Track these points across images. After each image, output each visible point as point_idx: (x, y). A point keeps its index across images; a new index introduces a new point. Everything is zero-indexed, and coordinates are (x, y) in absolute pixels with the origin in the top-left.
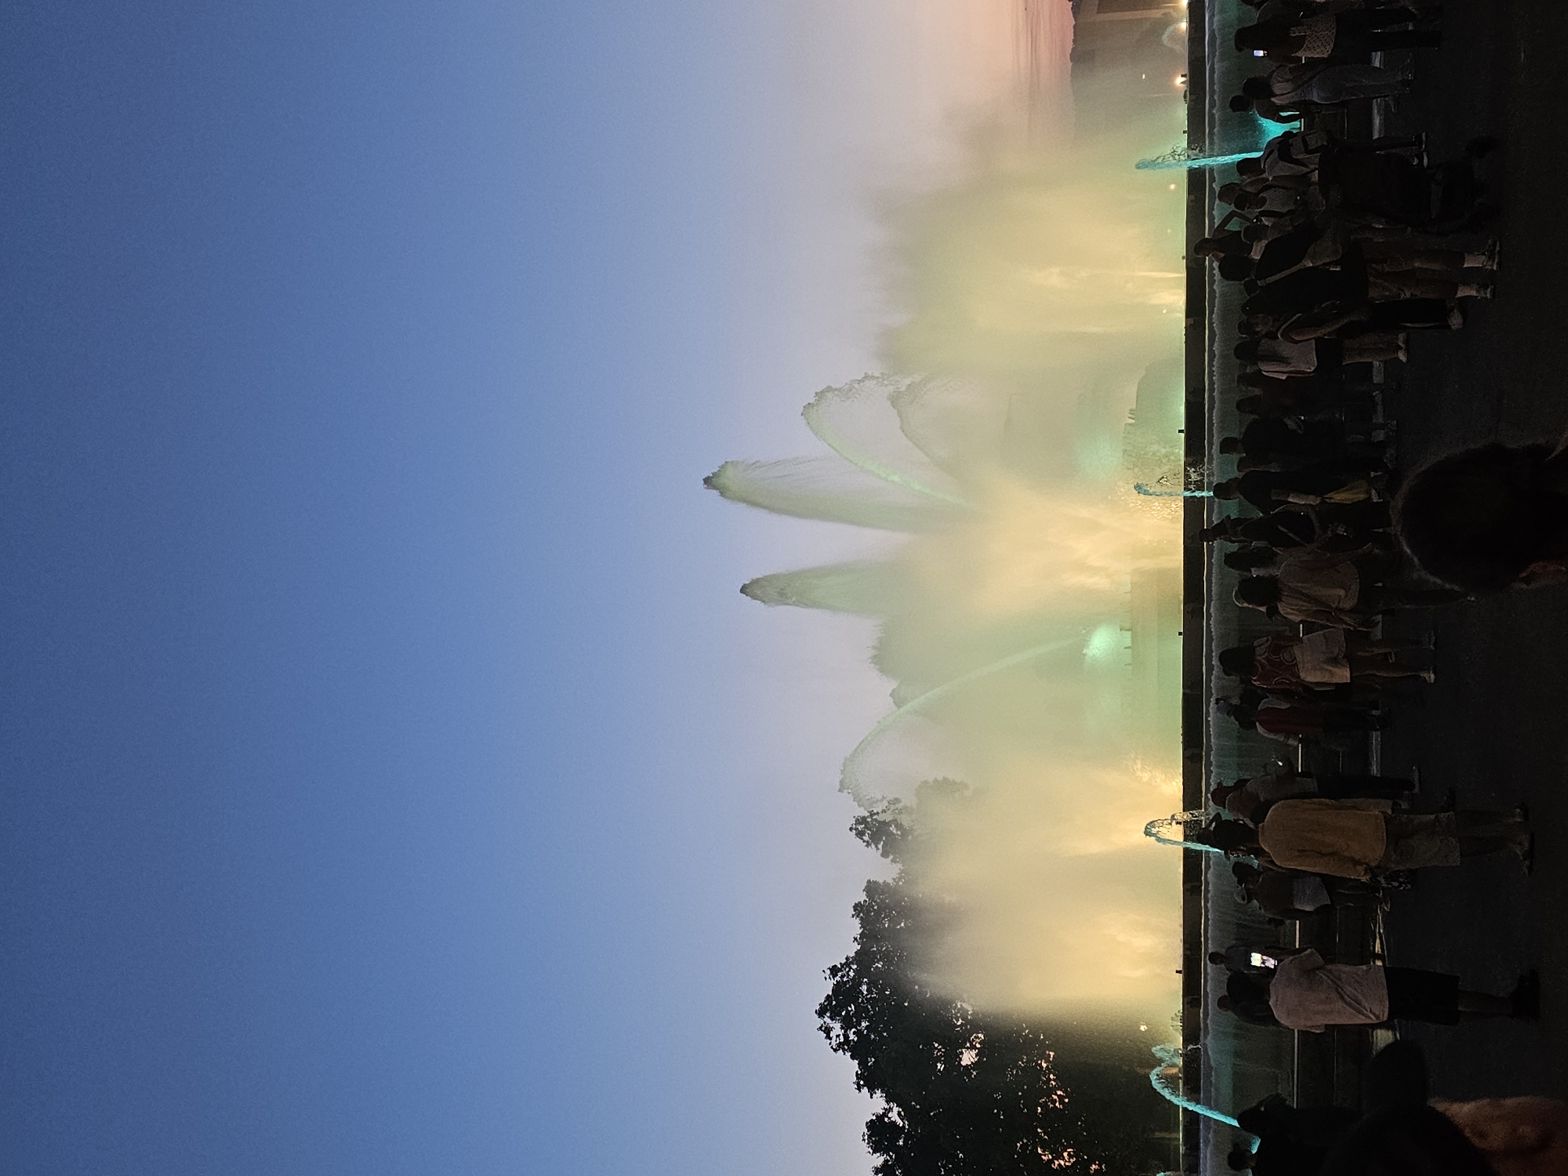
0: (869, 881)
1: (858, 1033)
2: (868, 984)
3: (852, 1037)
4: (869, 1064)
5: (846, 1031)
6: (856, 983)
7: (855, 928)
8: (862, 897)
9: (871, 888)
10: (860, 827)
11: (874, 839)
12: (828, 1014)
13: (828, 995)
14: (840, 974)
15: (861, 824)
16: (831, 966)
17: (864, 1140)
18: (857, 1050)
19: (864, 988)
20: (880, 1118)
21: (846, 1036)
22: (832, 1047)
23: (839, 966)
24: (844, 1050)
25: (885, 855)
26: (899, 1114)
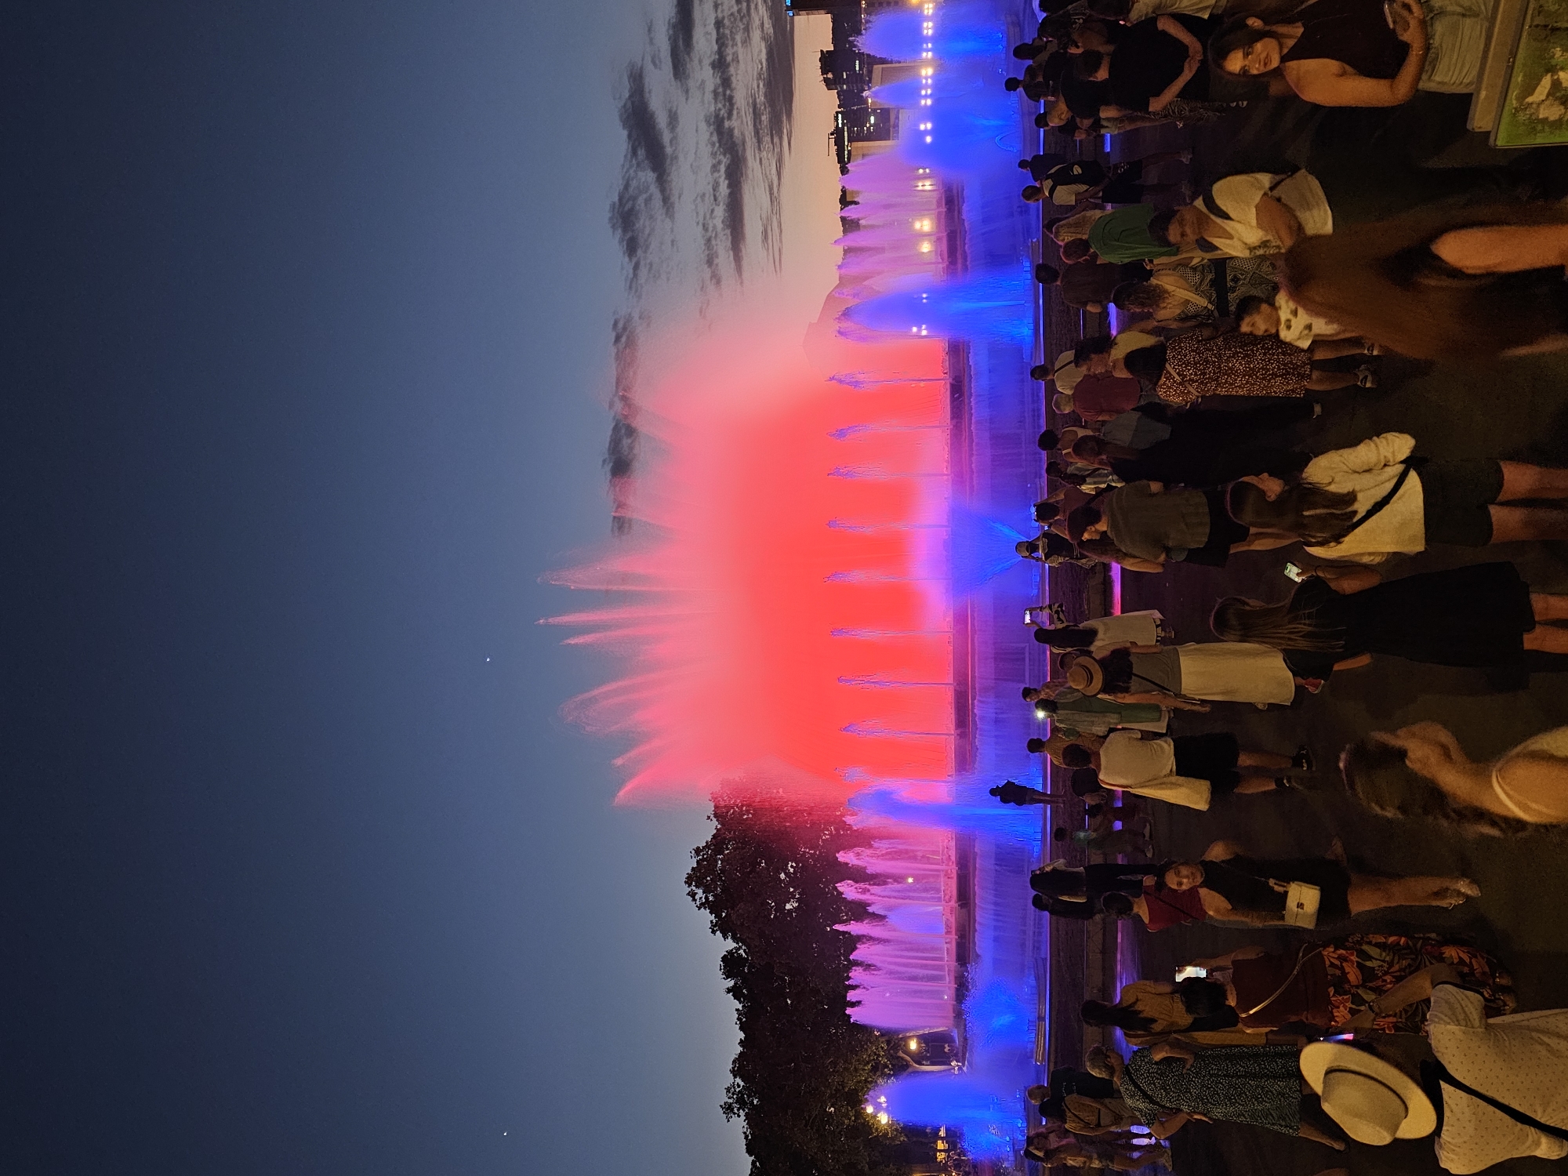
1: (715, 896)
2: (722, 860)
3: (711, 898)
4: (724, 914)
5: (706, 896)
6: (712, 861)
12: (693, 883)
13: (693, 868)
14: (701, 853)
16: (695, 847)
17: (721, 969)
18: (714, 908)
19: (720, 862)
20: (730, 952)
21: (707, 898)
22: (697, 906)
23: (701, 848)
24: (705, 908)
26: (745, 951)
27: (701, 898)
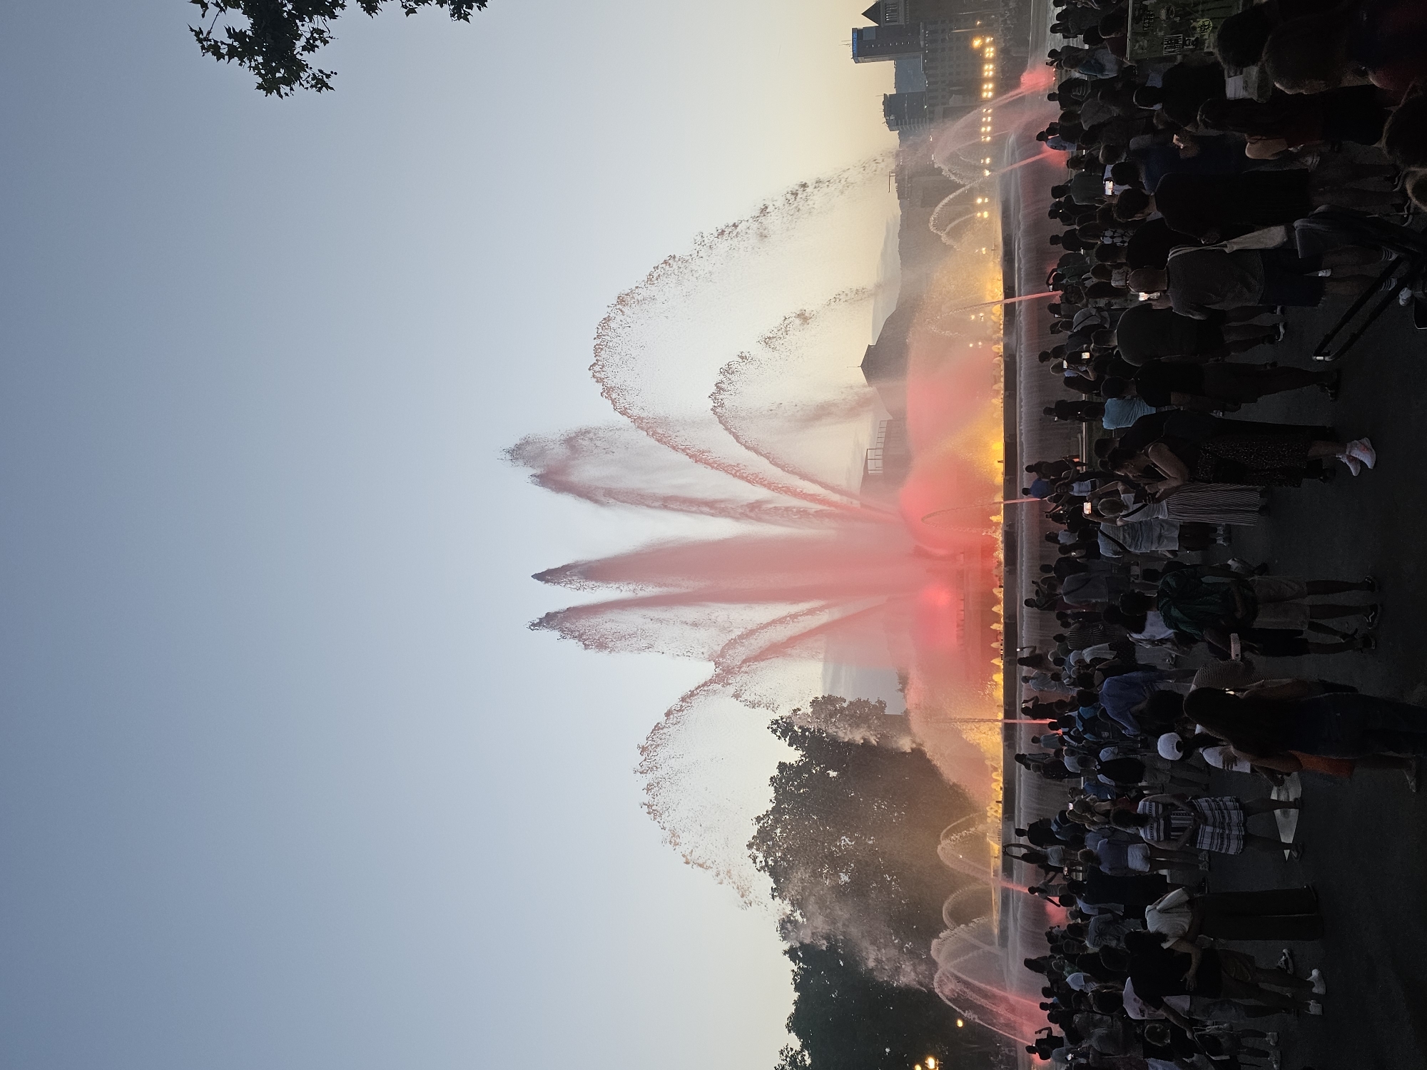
0: (780, 762)
1: (775, 861)
2: (780, 828)
3: (770, 862)
4: (782, 881)
5: (766, 860)
6: (773, 827)
7: (771, 793)
8: (776, 772)
9: (782, 766)
10: (775, 727)
11: (784, 734)
12: (755, 847)
13: (754, 835)
14: (762, 822)
15: (775, 724)
16: (757, 816)
17: (777, 932)
18: (773, 871)
19: (778, 831)
20: (788, 917)
21: (766, 862)
22: (757, 869)
23: (762, 816)
24: (765, 871)
25: (790, 745)
26: (801, 914)
27: (761, 862)
